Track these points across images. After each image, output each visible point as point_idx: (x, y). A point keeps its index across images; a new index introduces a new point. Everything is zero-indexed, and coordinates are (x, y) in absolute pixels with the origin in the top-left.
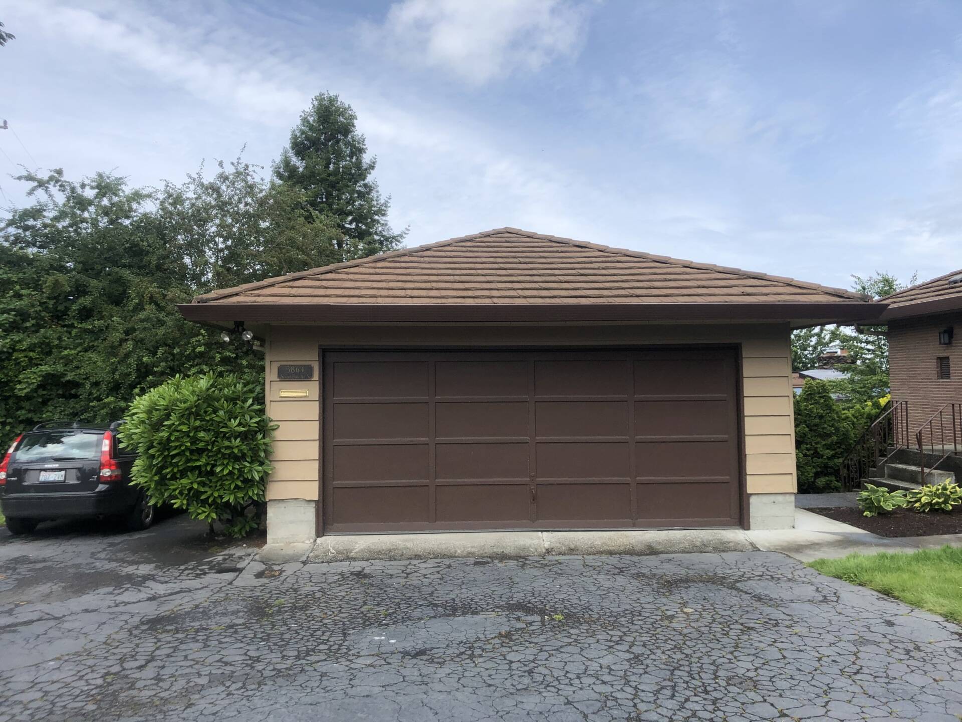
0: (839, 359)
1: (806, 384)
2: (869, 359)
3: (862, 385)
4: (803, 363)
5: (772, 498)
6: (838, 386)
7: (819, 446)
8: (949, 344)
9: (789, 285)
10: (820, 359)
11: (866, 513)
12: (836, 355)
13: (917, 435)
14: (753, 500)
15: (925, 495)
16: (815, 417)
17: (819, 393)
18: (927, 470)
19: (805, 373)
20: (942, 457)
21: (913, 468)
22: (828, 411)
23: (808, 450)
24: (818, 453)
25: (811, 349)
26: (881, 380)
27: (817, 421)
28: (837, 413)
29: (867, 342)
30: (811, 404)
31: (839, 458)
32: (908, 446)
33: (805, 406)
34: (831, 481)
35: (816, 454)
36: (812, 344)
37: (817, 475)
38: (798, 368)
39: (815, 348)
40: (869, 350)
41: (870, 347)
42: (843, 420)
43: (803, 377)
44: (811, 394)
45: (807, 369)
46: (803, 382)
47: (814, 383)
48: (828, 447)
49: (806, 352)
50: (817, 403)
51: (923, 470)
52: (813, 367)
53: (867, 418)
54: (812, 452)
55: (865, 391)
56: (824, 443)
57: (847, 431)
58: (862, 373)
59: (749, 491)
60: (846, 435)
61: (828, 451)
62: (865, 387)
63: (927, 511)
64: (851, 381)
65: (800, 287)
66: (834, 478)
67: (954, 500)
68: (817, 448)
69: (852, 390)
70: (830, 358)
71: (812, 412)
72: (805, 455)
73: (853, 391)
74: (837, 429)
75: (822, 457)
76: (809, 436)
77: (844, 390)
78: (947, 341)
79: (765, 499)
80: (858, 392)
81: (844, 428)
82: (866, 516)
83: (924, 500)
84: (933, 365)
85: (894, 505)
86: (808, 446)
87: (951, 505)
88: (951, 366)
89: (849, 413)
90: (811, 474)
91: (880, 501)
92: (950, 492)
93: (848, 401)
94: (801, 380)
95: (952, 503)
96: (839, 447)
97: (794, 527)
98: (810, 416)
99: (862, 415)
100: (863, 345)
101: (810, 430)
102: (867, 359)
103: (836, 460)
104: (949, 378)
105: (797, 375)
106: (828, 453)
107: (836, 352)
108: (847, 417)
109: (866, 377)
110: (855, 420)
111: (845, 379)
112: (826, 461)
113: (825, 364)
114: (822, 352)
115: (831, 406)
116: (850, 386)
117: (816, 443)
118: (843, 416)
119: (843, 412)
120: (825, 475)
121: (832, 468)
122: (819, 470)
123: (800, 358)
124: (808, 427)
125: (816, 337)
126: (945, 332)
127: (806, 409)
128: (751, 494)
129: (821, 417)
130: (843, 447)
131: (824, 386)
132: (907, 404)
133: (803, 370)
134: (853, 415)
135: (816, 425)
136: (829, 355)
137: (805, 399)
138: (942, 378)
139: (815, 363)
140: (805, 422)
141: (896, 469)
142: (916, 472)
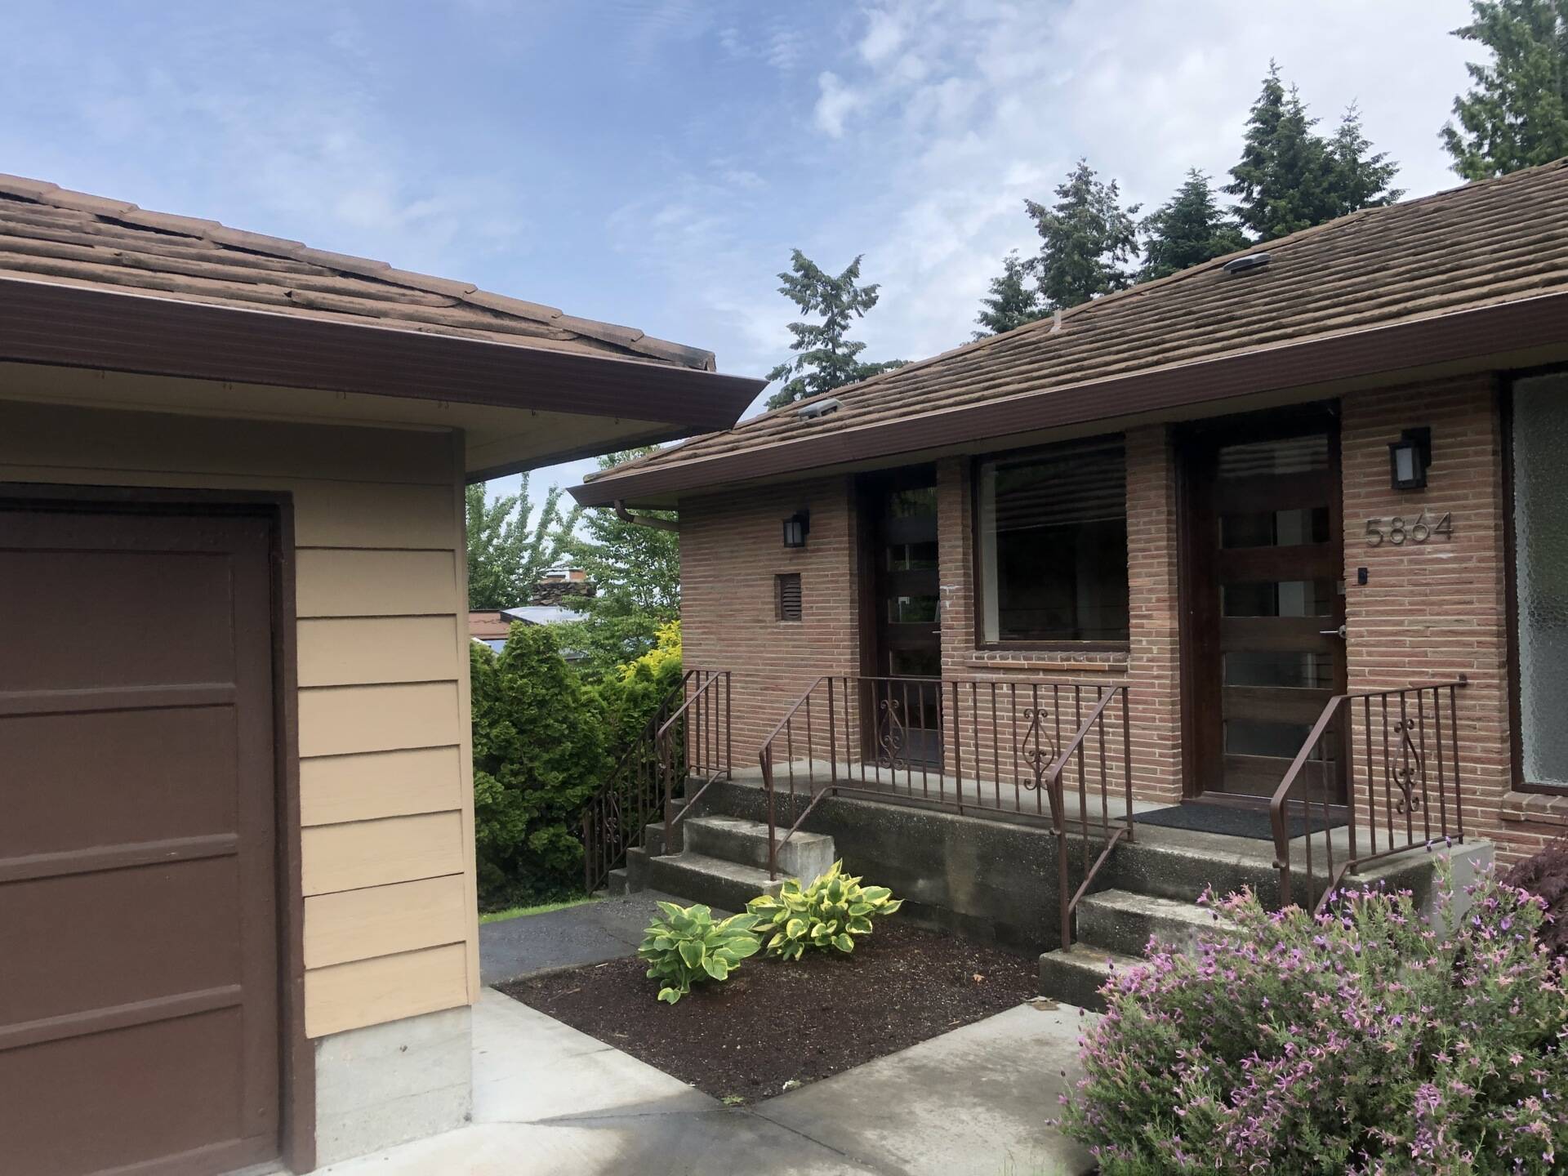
0: (568, 588)
1: (513, 634)
2: (619, 587)
3: (608, 634)
4: (508, 595)
5: (397, 1036)
6: (570, 634)
7: (537, 764)
8: (801, 545)
9: (462, 303)
10: (536, 589)
12: (562, 581)
14: (326, 1058)
15: (793, 914)
16: (530, 705)
17: (538, 653)
19: (512, 612)
20: (807, 801)
22: (556, 690)
23: (514, 774)
24: (535, 780)
25: (521, 571)
26: (640, 625)
27: (534, 711)
28: (573, 693)
29: (617, 557)
30: (522, 677)
31: (575, 785)
32: (729, 771)
33: (510, 681)
34: (558, 836)
35: (533, 783)
36: (524, 561)
37: (532, 826)
38: (499, 604)
39: (528, 570)
40: (620, 571)
41: (620, 565)
42: (584, 705)
43: (507, 619)
44: (521, 655)
45: (515, 606)
46: (507, 628)
47: (528, 631)
48: (555, 765)
49: (513, 577)
50: (534, 672)
52: (524, 603)
53: (628, 700)
54: (522, 778)
55: (615, 645)
56: (546, 756)
57: (592, 729)
58: (607, 611)
59: (312, 1031)
60: (589, 741)
61: (555, 773)
62: (612, 637)
63: (797, 955)
64: (591, 627)
67: (858, 922)
68: (531, 769)
69: (593, 643)
70: (553, 586)
71: (524, 694)
72: (509, 786)
73: (595, 643)
74: (573, 726)
75: (543, 785)
76: (518, 745)
77: (579, 642)
78: (798, 540)
79: (372, 1044)
80: (602, 646)
81: (586, 723)
82: (666, 1003)
83: (793, 929)
84: (765, 591)
86: (516, 767)
87: (852, 936)
88: (804, 593)
89: (591, 691)
90: (521, 826)
94: (504, 625)
95: (854, 930)
96: (577, 764)
97: (469, 1118)
98: (520, 702)
99: (618, 693)
100: (611, 561)
101: (521, 732)
102: (615, 586)
103: (569, 792)
104: (799, 618)
105: (498, 616)
106: (556, 777)
107: (564, 576)
108: (591, 701)
109: (615, 620)
110: (604, 704)
111: (579, 622)
112: (550, 795)
113: (544, 597)
114: (539, 575)
115: (562, 680)
116: (589, 635)
117: (531, 760)
118: (584, 698)
119: (584, 689)
120: (552, 822)
121: (562, 808)
122: (536, 814)
123: (504, 587)
124: (514, 725)
125: (529, 551)
126: (795, 519)
127: (512, 688)
128: (321, 1039)
129: (542, 703)
130: (584, 762)
131: (548, 637)
132: (728, 680)
133: (508, 608)
134: (601, 695)
135: (533, 721)
136: (550, 581)
137: (510, 665)
138: (784, 619)
139: (527, 596)
140: (510, 715)
141: (710, 830)
142: (752, 839)
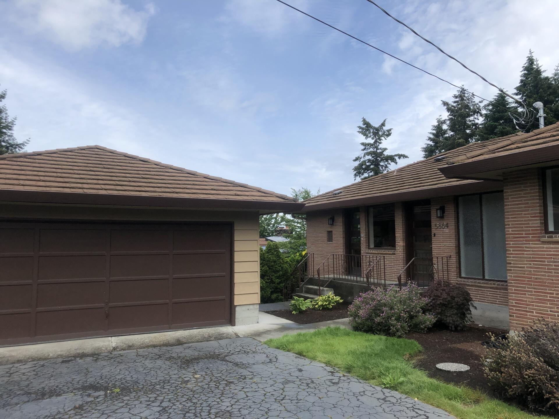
0: (285, 231)
1: (268, 244)
2: (298, 231)
3: (295, 245)
4: (268, 233)
5: (248, 307)
6: (283, 245)
7: (273, 277)
8: (332, 224)
9: (259, 191)
10: (276, 231)
11: (294, 312)
12: (283, 229)
13: (317, 270)
14: (237, 309)
15: (320, 301)
16: (272, 262)
17: (274, 249)
18: (321, 288)
19: (269, 238)
20: (328, 281)
21: (316, 287)
22: (278, 258)
23: (268, 279)
24: (273, 281)
25: (272, 225)
26: (303, 242)
27: (273, 264)
28: (282, 259)
29: (298, 223)
30: (270, 255)
31: (283, 283)
32: (314, 276)
33: (267, 256)
34: (278, 296)
35: (272, 282)
36: (273, 223)
37: (272, 293)
38: (265, 235)
39: (274, 225)
40: (298, 227)
41: (299, 225)
42: (286, 263)
43: (267, 240)
44: (270, 249)
45: (270, 236)
46: (266, 243)
47: (271, 243)
48: (278, 278)
49: (269, 227)
50: (273, 254)
51: (320, 288)
52: (273, 235)
53: (296, 262)
54: (270, 281)
55: (296, 248)
56: (276, 275)
57: (287, 269)
58: (295, 238)
59: (235, 304)
60: (286, 271)
61: (278, 280)
62: (296, 246)
63: (321, 309)
64: (290, 243)
65: (265, 193)
66: (280, 294)
67: (333, 303)
68: (272, 278)
69: (290, 247)
70: (281, 230)
71: (270, 259)
72: (266, 282)
73: (291, 248)
74: (282, 268)
75: (275, 283)
76: (269, 272)
77: (287, 247)
78: (331, 223)
79: (244, 308)
80: (293, 248)
81: (286, 267)
82: (293, 314)
83: (320, 303)
84: (325, 235)
85: (306, 307)
86: (268, 277)
87: (331, 305)
88: (333, 235)
89: (288, 260)
90: (269, 293)
91: (300, 305)
92: (331, 299)
93: (289, 253)
94: (266, 242)
95: (332, 304)
96: (283, 278)
97: (258, 323)
98: (269, 261)
99: (294, 260)
100: (296, 224)
101: (269, 269)
102: (297, 231)
103: (281, 285)
104: (332, 242)
105: (265, 239)
106: (278, 281)
107: (284, 228)
108: (287, 262)
109: (297, 241)
110: (291, 263)
111: (287, 242)
112: (277, 285)
113: (278, 234)
114: (277, 227)
115: (280, 256)
116: (289, 245)
117: (272, 276)
118: (285, 261)
119: (285, 259)
120: (276, 293)
121: (279, 288)
122: (273, 290)
123: (266, 230)
124: (268, 267)
125: (274, 219)
126: (331, 218)
127: (268, 258)
128: (236, 306)
129: (275, 262)
130: (285, 277)
131: (276, 245)
132: (313, 255)
133: (268, 237)
134: (290, 261)
135: (272, 266)
136: (280, 229)
137: (267, 252)
138: (329, 241)
139: (273, 233)
140: (267, 264)
141: (308, 288)
142: (317, 289)
